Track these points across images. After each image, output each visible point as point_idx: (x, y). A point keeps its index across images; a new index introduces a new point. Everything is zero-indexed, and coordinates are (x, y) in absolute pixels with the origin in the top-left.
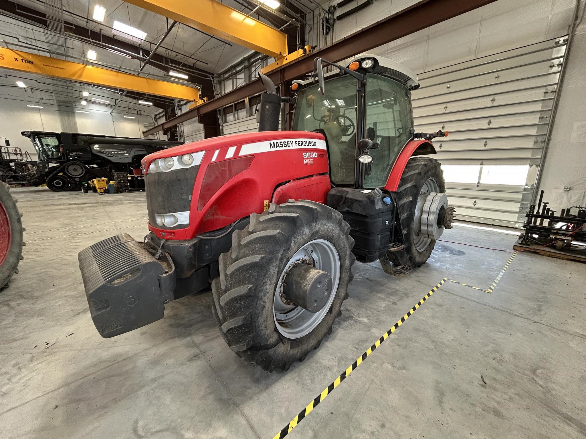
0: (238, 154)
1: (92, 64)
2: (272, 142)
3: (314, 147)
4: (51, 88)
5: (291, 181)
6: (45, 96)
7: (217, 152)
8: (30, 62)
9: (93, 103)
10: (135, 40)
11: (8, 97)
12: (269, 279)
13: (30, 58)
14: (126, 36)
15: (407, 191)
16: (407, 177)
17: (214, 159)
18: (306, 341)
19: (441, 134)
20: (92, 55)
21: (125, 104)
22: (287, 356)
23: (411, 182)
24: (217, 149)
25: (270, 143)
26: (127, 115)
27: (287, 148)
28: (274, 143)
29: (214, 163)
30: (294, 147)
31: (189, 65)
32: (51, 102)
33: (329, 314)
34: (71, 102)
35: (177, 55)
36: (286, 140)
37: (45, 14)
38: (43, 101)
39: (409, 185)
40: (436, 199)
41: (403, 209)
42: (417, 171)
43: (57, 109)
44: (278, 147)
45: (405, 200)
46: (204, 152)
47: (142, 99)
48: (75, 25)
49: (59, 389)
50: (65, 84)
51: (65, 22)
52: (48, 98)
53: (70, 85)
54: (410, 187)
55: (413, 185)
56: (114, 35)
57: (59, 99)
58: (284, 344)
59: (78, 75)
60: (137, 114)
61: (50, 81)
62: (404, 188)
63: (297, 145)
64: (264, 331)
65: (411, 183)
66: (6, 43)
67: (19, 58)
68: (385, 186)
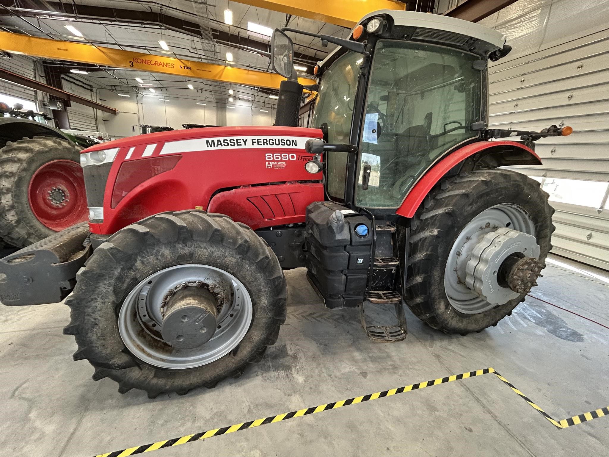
0: (160, 152)
1: (231, 65)
2: (210, 140)
3: (294, 147)
4: (211, 88)
5: (242, 187)
6: (208, 95)
7: (132, 150)
8: (189, 68)
9: (240, 99)
10: (265, 37)
11: (188, 97)
12: (100, 296)
13: (189, 65)
14: (259, 36)
15: (436, 219)
16: (443, 198)
17: (128, 157)
18: (184, 376)
19: (555, 131)
20: (229, 57)
21: (262, 99)
22: (148, 383)
23: (446, 206)
24: (132, 146)
25: (207, 142)
26: (262, 109)
27: (236, 147)
28: (213, 141)
29: (128, 161)
30: (249, 145)
31: (310, 56)
32: (212, 100)
33: (232, 355)
34: (225, 99)
35: (299, 48)
36: (235, 138)
37: (199, 25)
38: (207, 100)
39: (440, 211)
40: (500, 239)
41: (422, 245)
42: (463, 191)
43: (215, 106)
44: (220, 146)
45: (427, 233)
46: (117, 150)
47: (272, 94)
48: (220, 32)
49: (27, 330)
50: (219, 84)
51: (213, 30)
52: (210, 96)
53: (222, 85)
54: (442, 215)
55: (447, 211)
56: (249, 36)
57: (218, 97)
58: (141, 370)
59: (218, 76)
60: (271, 108)
61: (210, 83)
62: (432, 215)
63: (256, 144)
64: (100, 349)
65: (446, 208)
66: (175, 54)
67: (183, 65)
68: (397, 207)
